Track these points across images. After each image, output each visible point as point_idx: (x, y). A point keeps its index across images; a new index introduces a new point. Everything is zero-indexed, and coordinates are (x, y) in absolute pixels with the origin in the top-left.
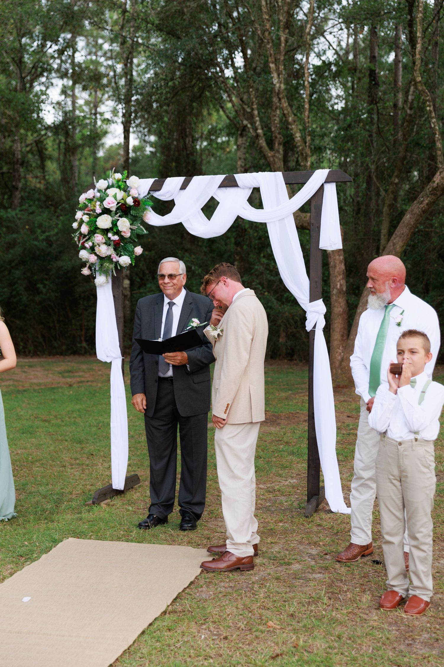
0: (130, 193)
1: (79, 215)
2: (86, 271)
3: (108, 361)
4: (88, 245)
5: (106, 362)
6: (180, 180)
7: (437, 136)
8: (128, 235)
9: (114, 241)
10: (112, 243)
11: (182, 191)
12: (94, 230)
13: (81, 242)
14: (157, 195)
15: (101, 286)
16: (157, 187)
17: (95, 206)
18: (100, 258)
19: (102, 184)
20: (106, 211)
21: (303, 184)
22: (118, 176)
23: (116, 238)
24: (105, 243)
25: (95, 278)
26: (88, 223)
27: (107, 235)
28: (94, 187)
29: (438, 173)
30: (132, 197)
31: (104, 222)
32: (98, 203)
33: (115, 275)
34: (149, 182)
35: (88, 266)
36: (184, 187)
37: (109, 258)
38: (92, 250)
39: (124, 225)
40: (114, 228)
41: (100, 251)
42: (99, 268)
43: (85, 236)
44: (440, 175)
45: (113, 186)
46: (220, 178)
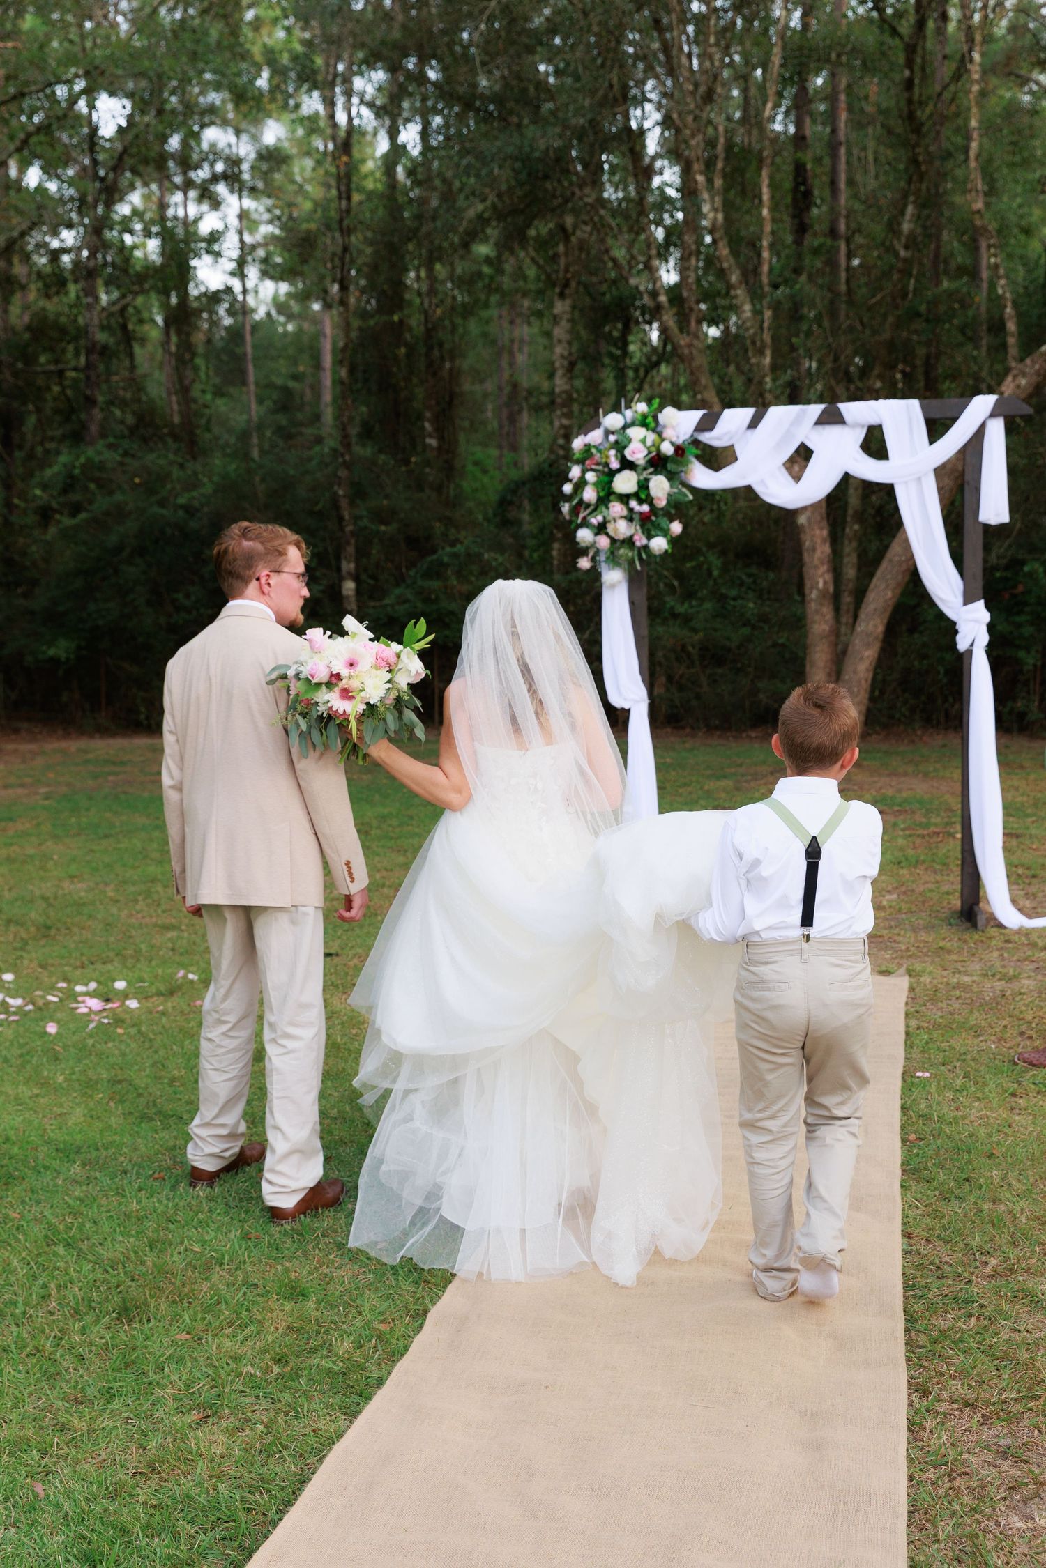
0: (664, 435)
1: (575, 472)
2: (584, 563)
3: (626, 707)
4: (596, 520)
5: (623, 709)
6: (747, 413)
7: (1008, 310)
8: (662, 503)
9: (641, 513)
10: (636, 517)
11: (750, 432)
12: (606, 495)
13: (581, 515)
14: (706, 437)
15: (613, 586)
16: (707, 424)
17: (608, 457)
18: (613, 541)
19: (613, 420)
20: (627, 465)
21: (955, 419)
22: (642, 407)
23: (645, 508)
24: (625, 518)
25: (600, 574)
26: (595, 484)
27: (627, 504)
28: (598, 425)
29: (1010, 378)
30: (672, 443)
31: (625, 482)
32: (613, 452)
33: (639, 568)
34: (695, 416)
35: (591, 554)
36: (754, 424)
37: (629, 542)
38: (601, 529)
39: (660, 487)
40: (643, 492)
41: (616, 530)
42: (608, 558)
43: (588, 505)
44: (1014, 380)
45: (633, 424)
46: (816, 410)
